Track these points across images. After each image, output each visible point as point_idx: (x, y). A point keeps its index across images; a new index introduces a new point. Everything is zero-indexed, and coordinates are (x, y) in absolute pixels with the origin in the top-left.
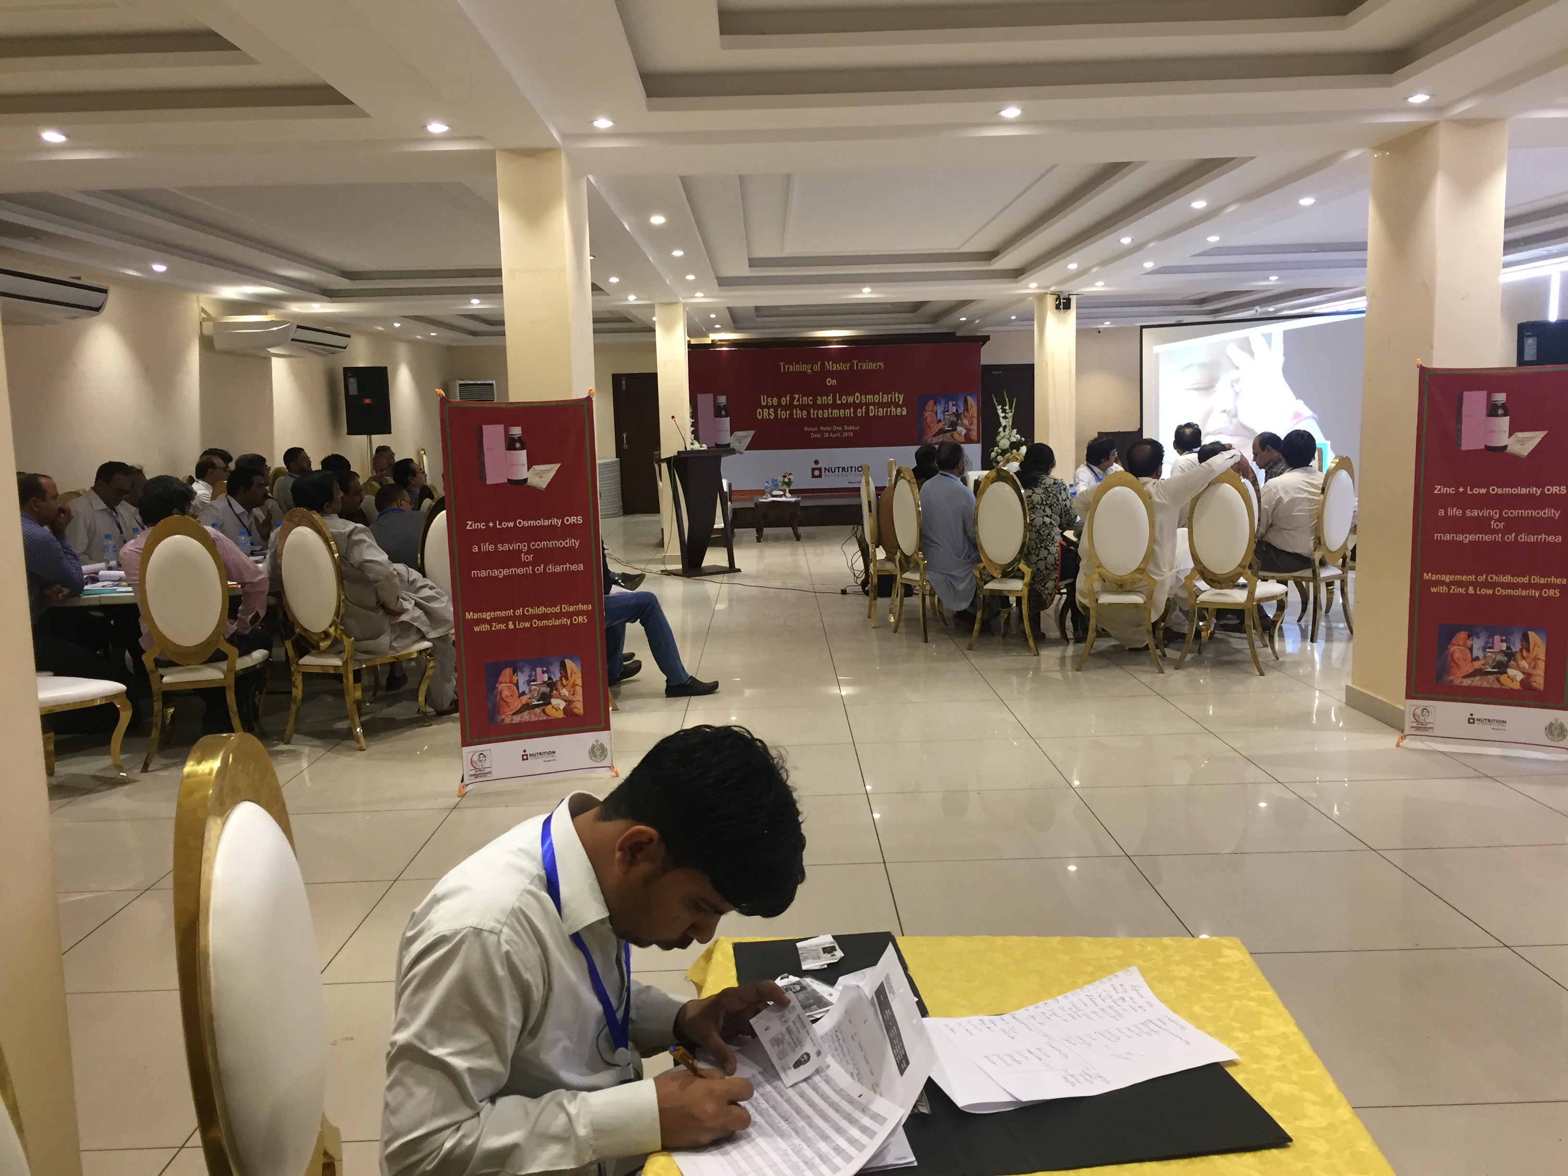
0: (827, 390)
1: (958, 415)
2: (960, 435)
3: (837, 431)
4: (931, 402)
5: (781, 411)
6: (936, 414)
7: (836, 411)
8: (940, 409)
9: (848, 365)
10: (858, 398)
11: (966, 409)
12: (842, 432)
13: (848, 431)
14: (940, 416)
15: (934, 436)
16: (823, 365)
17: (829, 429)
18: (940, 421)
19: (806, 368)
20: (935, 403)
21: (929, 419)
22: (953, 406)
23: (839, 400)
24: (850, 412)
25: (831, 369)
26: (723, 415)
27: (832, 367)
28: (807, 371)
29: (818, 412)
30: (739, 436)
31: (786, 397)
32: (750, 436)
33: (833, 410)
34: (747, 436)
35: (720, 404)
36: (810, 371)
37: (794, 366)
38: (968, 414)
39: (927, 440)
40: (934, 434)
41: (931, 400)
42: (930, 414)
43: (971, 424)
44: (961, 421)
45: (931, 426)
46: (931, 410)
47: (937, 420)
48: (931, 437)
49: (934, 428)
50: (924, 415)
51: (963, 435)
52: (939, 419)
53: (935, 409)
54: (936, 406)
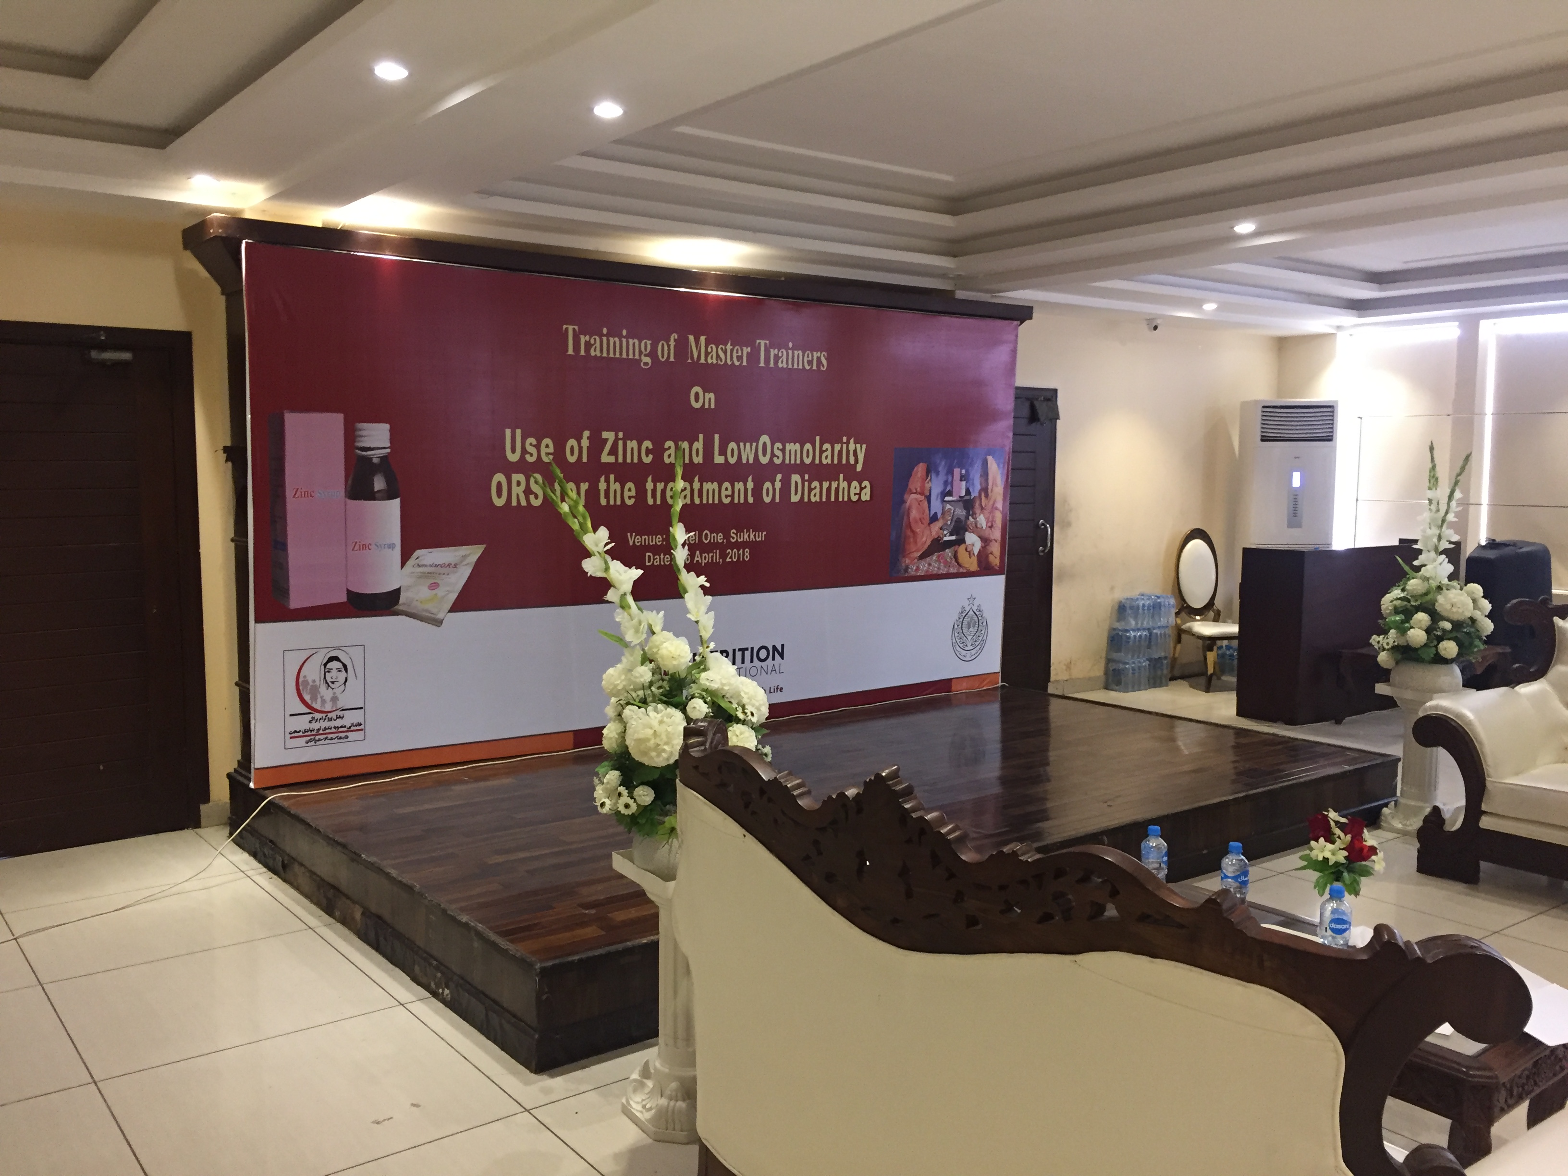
0: (690, 425)
2: (970, 553)
3: (711, 548)
4: (920, 469)
6: (928, 499)
7: (710, 488)
8: (936, 486)
9: (745, 350)
10: (764, 448)
11: (985, 489)
13: (738, 545)
14: (936, 506)
15: (922, 557)
16: (682, 348)
18: (934, 519)
19: (636, 350)
20: (928, 472)
21: (914, 514)
22: (961, 480)
23: (720, 454)
24: (746, 490)
25: (702, 361)
26: (379, 491)
27: (707, 354)
28: (640, 360)
29: (665, 487)
30: (431, 566)
31: (579, 440)
32: (466, 565)
33: (705, 484)
34: (455, 566)
35: (369, 453)
36: (648, 360)
37: (605, 339)
38: (987, 502)
39: (906, 569)
40: (921, 552)
41: (921, 464)
42: (916, 499)
43: (991, 527)
44: (973, 518)
45: (918, 530)
46: (919, 490)
47: (930, 514)
48: (916, 560)
49: (922, 538)
50: (904, 502)
51: (976, 554)
52: (932, 513)
53: (927, 486)
54: (929, 478)
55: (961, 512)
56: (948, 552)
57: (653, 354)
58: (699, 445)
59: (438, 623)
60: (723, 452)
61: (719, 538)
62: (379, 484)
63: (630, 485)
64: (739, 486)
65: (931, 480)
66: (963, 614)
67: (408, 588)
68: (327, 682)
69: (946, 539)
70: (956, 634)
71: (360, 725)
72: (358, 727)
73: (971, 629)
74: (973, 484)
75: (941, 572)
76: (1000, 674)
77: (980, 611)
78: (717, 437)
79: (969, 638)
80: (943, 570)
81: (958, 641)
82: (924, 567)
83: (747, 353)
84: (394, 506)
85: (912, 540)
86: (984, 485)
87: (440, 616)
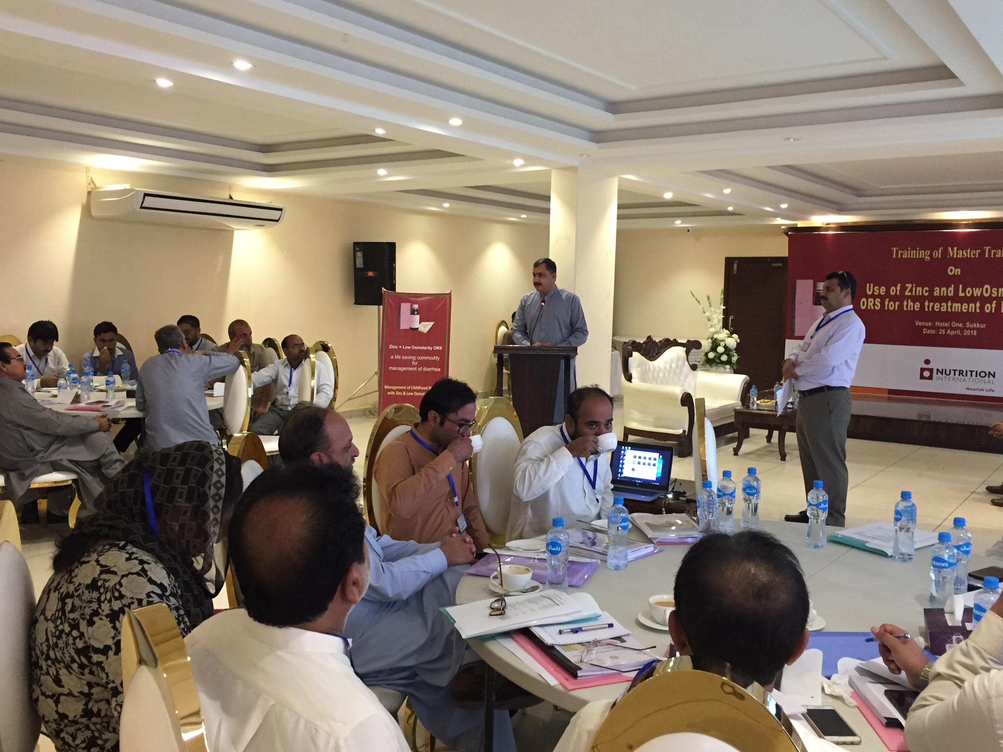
0: (947, 281)
3: (956, 329)
5: (889, 302)
7: (957, 306)
9: (978, 251)
10: (987, 290)
12: (962, 330)
13: (970, 329)
16: (945, 252)
17: (946, 325)
19: (924, 255)
23: (962, 292)
24: (976, 307)
25: (955, 256)
27: (957, 254)
28: (924, 259)
29: (934, 305)
31: (896, 287)
33: (954, 304)
36: (929, 258)
37: (909, 252)
57: (931, 256)
58: (952, 289)
60: (964, 291)
61: (961, 325)
63: (918, 303)
64: (972, 305)
78: (961, 286)
83: (979, 253)
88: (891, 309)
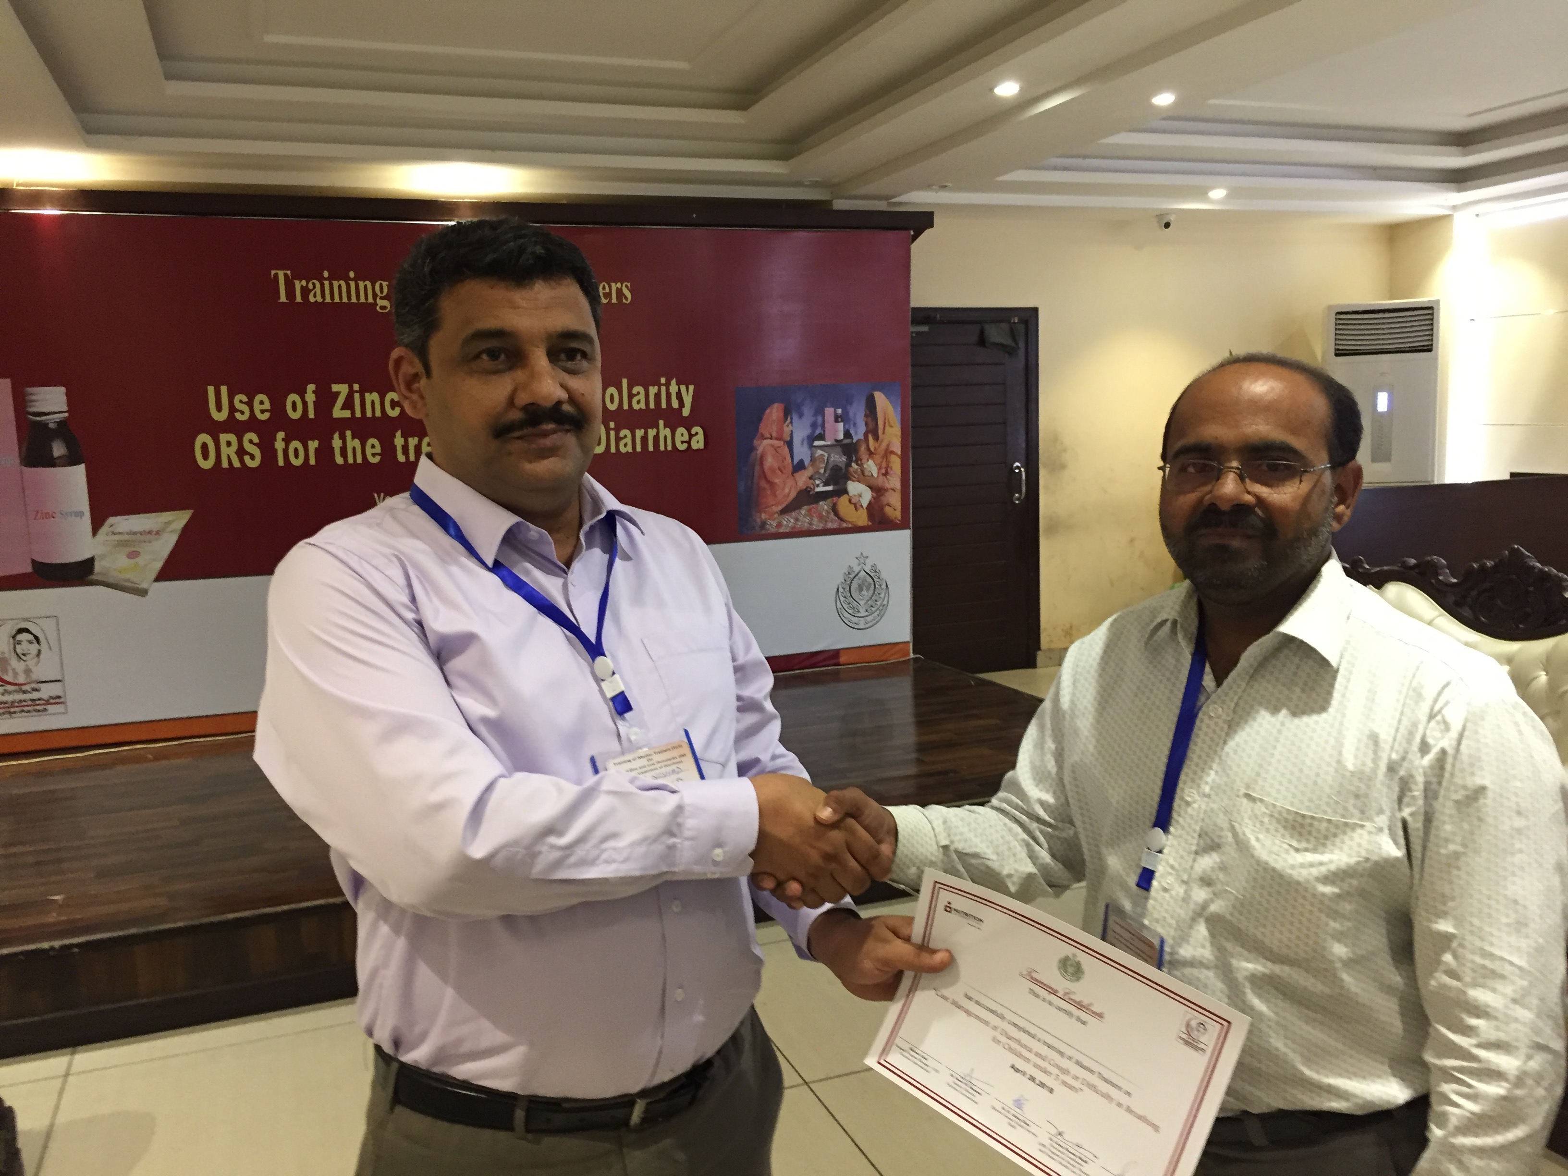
1: (849, 449)
2: (857, 506)
4: (775, 412)
5: (287, 441)
6: (790, 444)
8: (800, 430)
11: (873, 431)
14: (801, 452)
15: (784, 512)
18: (800, 466)
19: (372, 293)
20: (787, 413)
21: (770, 461)
22: (836, 421)
26: (59, 458)
28: (376, 304)
30: (128, 533)
31: (302, 394)
32: (172, 531)
34: (158, 533)
35: (44, 418)
36: (385, 303)
37: (326, 283)
38: (877, 445)
39: (763, 524)
40: (784, 505)
41: (776, 405)
42: (772, 446)
43: (886, 474)
44: (857, 464)
45: (777, 481)
46: (774, 434)
47: (792, 461)
48: (776, 516)
49: (783, 489)
50: (753, 449)
51: (865, 505)
52: (796, 462)
53: (787, 430)
54: (789, 420)
55: (839, 459)
56: (824, 506)
59: (143, 593)
62: (58, 449)
63: (373, 441)
65: (791, 422)
66: (850, 577)
67: (103, 556)
68: (18, 655)
69: (818, 489)
70: (842, 599)
71: (59, 697)
72: (57, 700)
73: (864, 592)
74: (855, 425)
75: (814, 527)
76: (911, 645)
77: (875, 571)
79: (862, 603)
80: (817, 525)
81: (846, 606)
82: (788, 522)
84: (78, 474)
85: (769, 492)
86: (871, 426)
87: (144, 585)
88: (297, 462)
